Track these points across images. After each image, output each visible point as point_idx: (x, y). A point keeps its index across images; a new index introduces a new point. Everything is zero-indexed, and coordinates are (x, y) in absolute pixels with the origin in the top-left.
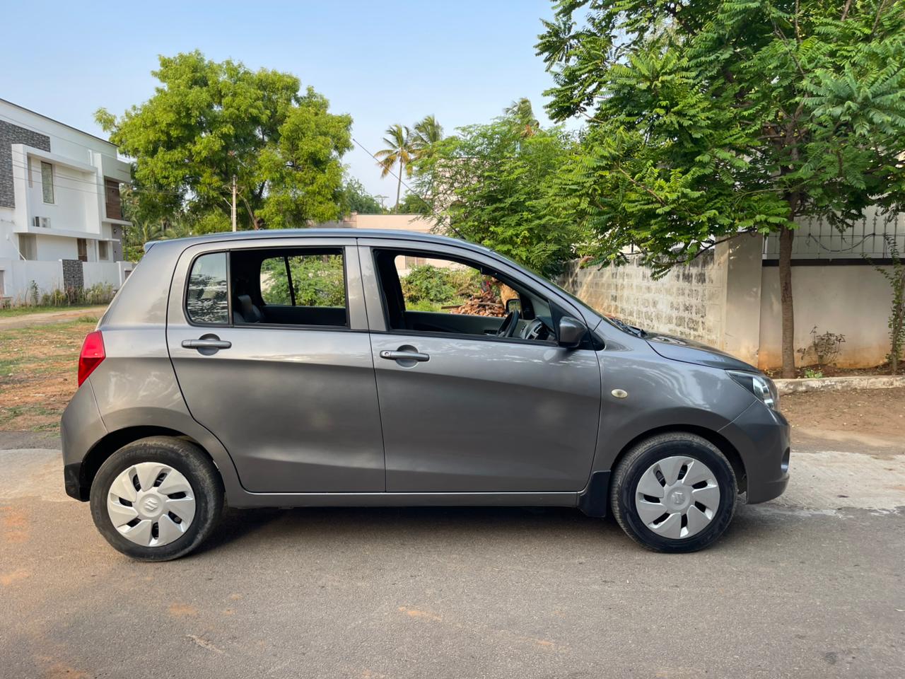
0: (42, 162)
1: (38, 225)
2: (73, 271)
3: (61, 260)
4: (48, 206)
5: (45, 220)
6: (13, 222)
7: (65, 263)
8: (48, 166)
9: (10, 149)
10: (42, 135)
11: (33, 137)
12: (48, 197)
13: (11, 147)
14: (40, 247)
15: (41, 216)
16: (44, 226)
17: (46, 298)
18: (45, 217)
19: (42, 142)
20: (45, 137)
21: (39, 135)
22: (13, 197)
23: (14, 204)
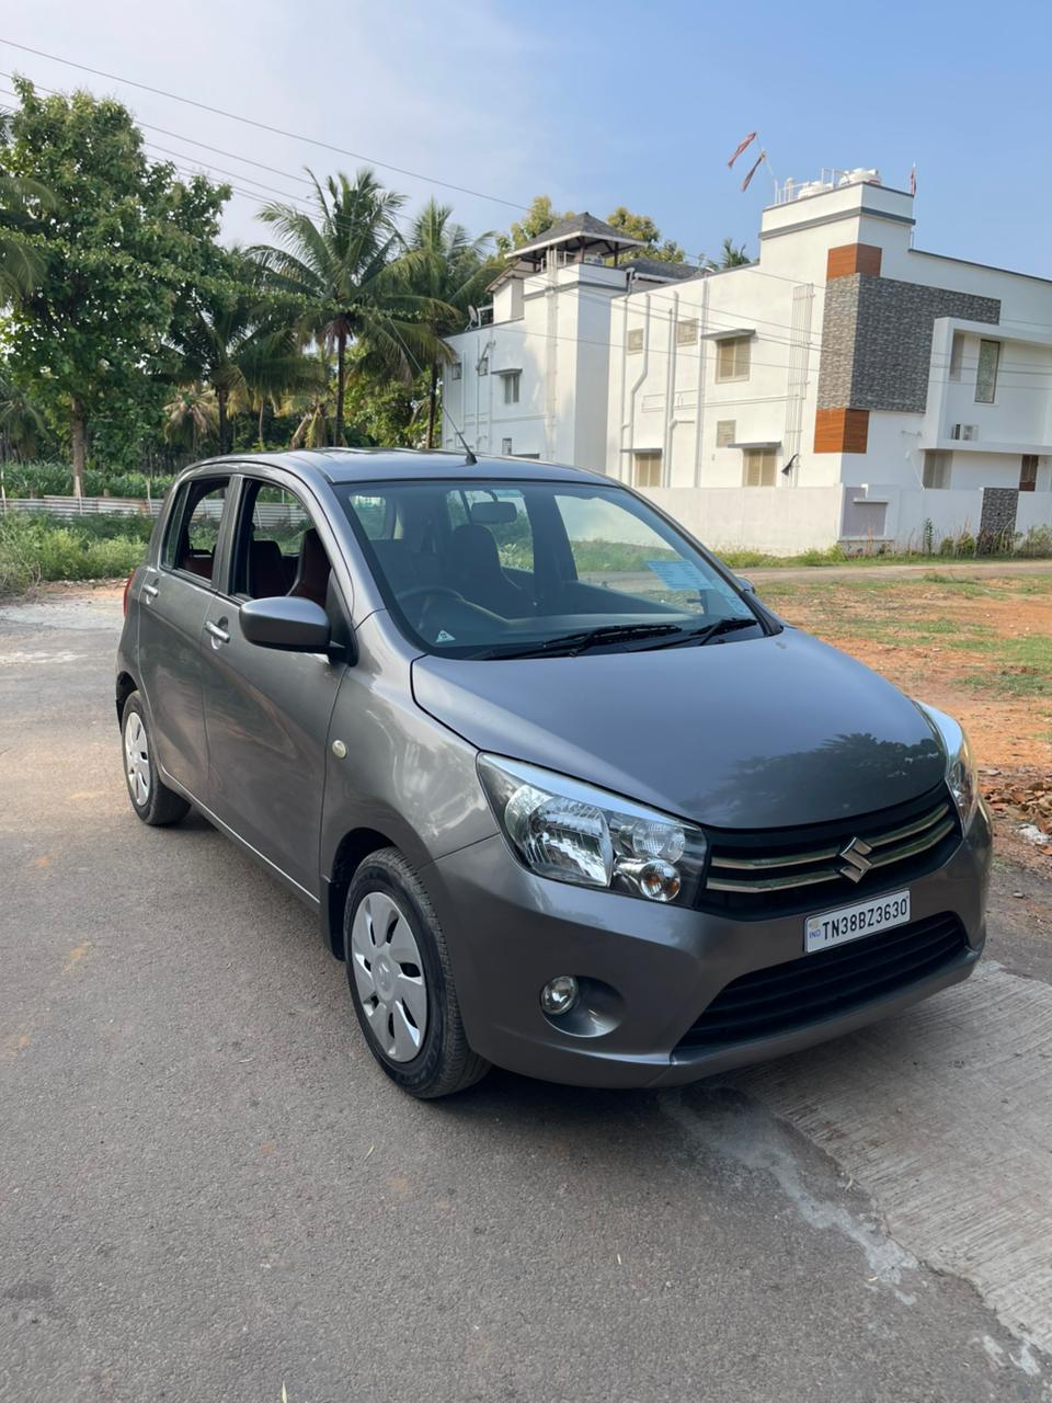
0: (982, 340)
1: (957, 438)
2: (999, 506)
3: (982, 489)
4: (982, 407)
5: (969, 428)
6: (919, 434)
7: (990, 494)
8: (992, 346)
9: (931, 326)
10: (989, 299)
11: (971, 304)
12: (985, 393)
13: (932, 324)
14: (956, 469)
15: (964, 422)
16: (966, 438)
17: (948, 544)
18: (969, 424)
19: (987, 309)
20: (993, 300)
21: (983, 299)
22: (925, 397)
23: (924, 408)
